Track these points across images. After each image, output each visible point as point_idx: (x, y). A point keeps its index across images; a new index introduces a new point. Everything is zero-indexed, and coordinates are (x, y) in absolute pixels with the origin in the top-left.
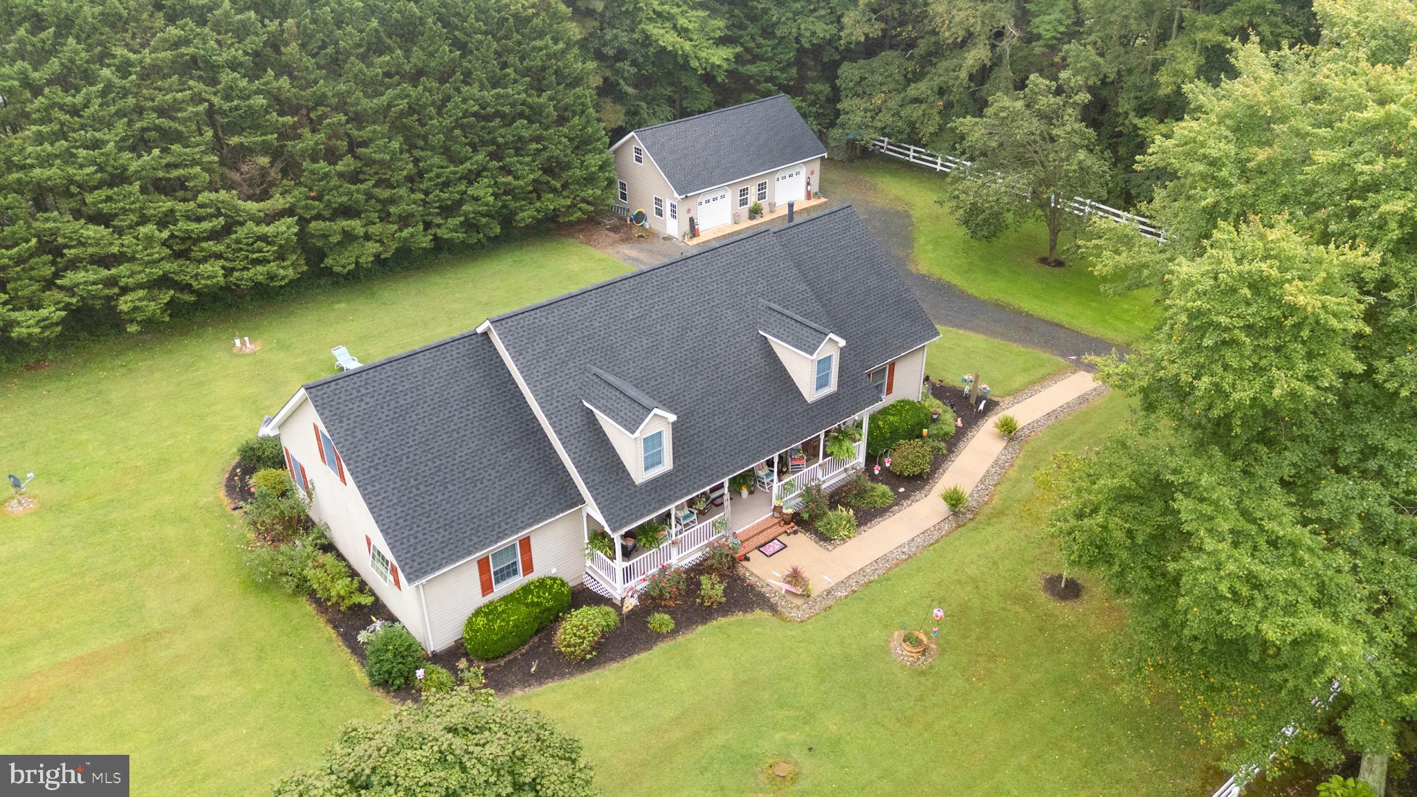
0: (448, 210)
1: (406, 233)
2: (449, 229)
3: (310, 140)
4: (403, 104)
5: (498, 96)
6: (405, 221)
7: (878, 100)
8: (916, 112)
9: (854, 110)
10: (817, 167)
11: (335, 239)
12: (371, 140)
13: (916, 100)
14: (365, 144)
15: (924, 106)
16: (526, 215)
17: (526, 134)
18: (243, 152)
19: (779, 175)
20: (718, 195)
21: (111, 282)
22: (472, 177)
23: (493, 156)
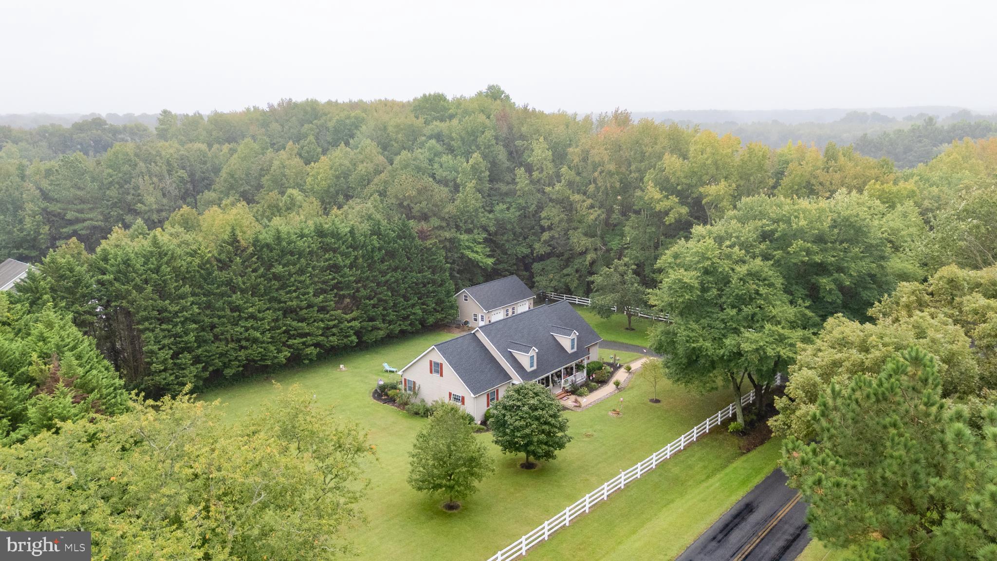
0: (405, 318)
1: (391, 327)
2: (405, 326)
3: (363, 292)
4: (393, 279)
5: (423, 276)
6: (390, 322)
7: (551, 276)
8: (568, 279)
9: (541, 281)
10: (532, 302)
11: (370, 329)
12: (382, 292)
13: (568, 275)
14: (380, 294)
15: (571, 277)
16: (431, 320)
17: (431, 290)
18: (344, 296)
19: (519, 305)
20: (498, 311)
21: (304, 343)
22: (413, 306)
23: (419, 299)
